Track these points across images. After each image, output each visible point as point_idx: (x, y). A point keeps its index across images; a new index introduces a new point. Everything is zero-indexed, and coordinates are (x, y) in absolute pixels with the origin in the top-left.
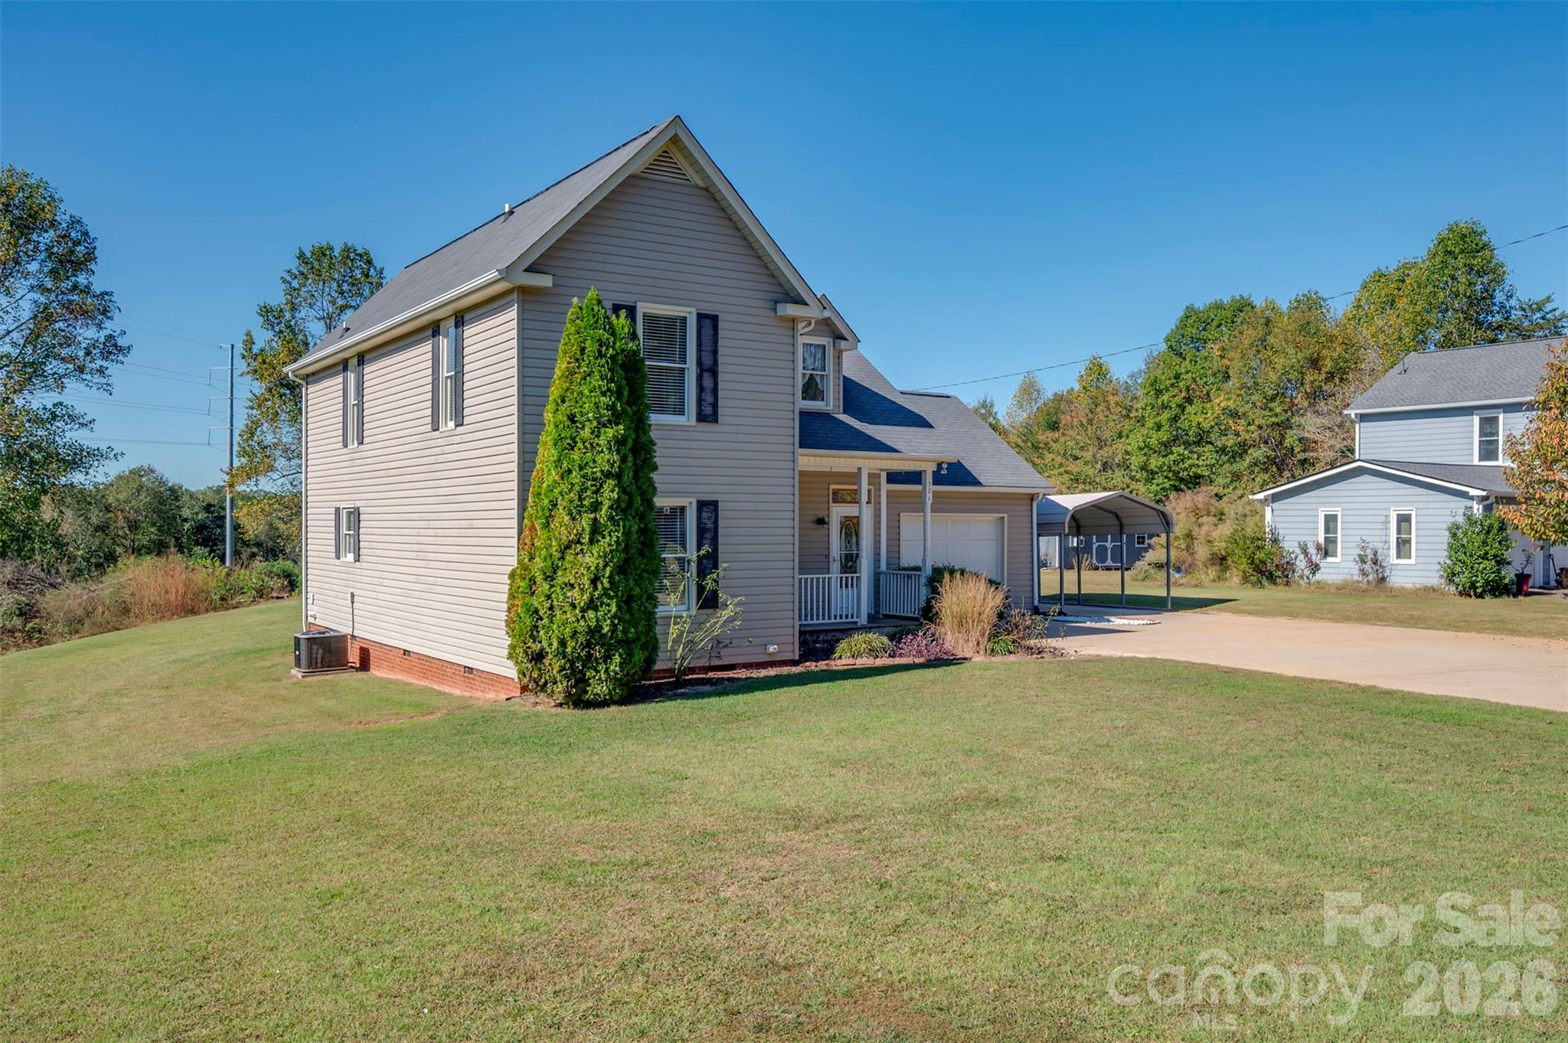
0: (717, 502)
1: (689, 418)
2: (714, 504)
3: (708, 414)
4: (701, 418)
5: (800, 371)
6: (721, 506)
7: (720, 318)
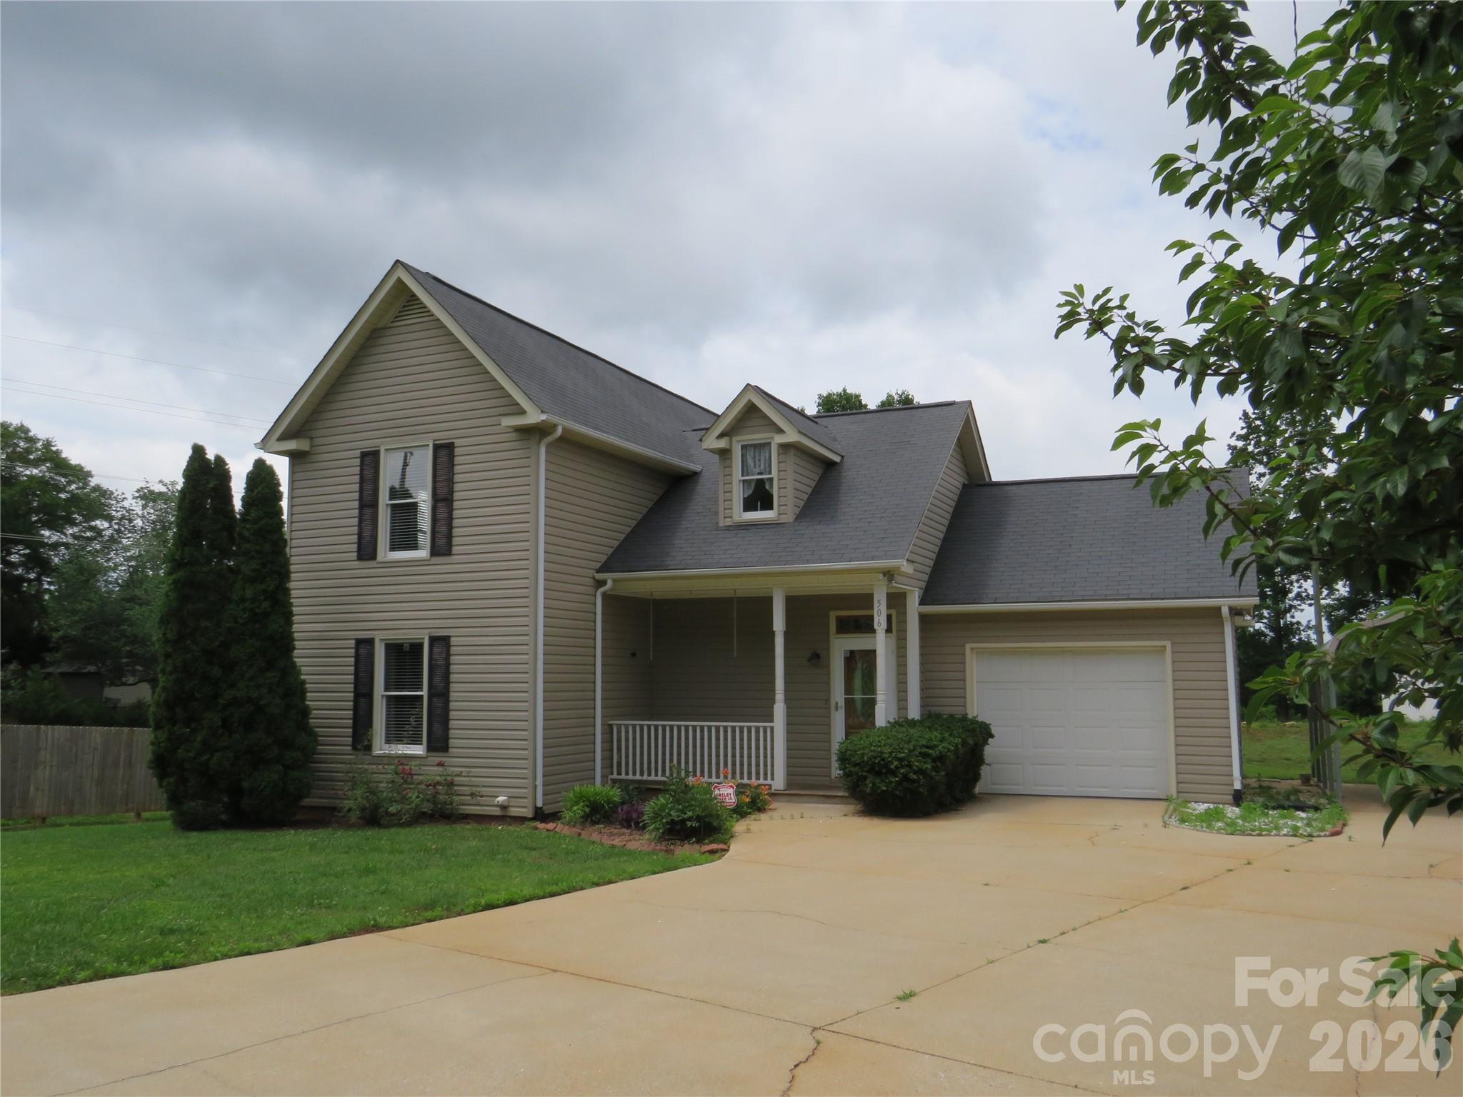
0: (449, 637)
1: (423, 553)
2: (445, 640)
3: (442, 547)
4: (435, 552)
5: (738, 478)
6: (453, 641)
7: (456, 445)
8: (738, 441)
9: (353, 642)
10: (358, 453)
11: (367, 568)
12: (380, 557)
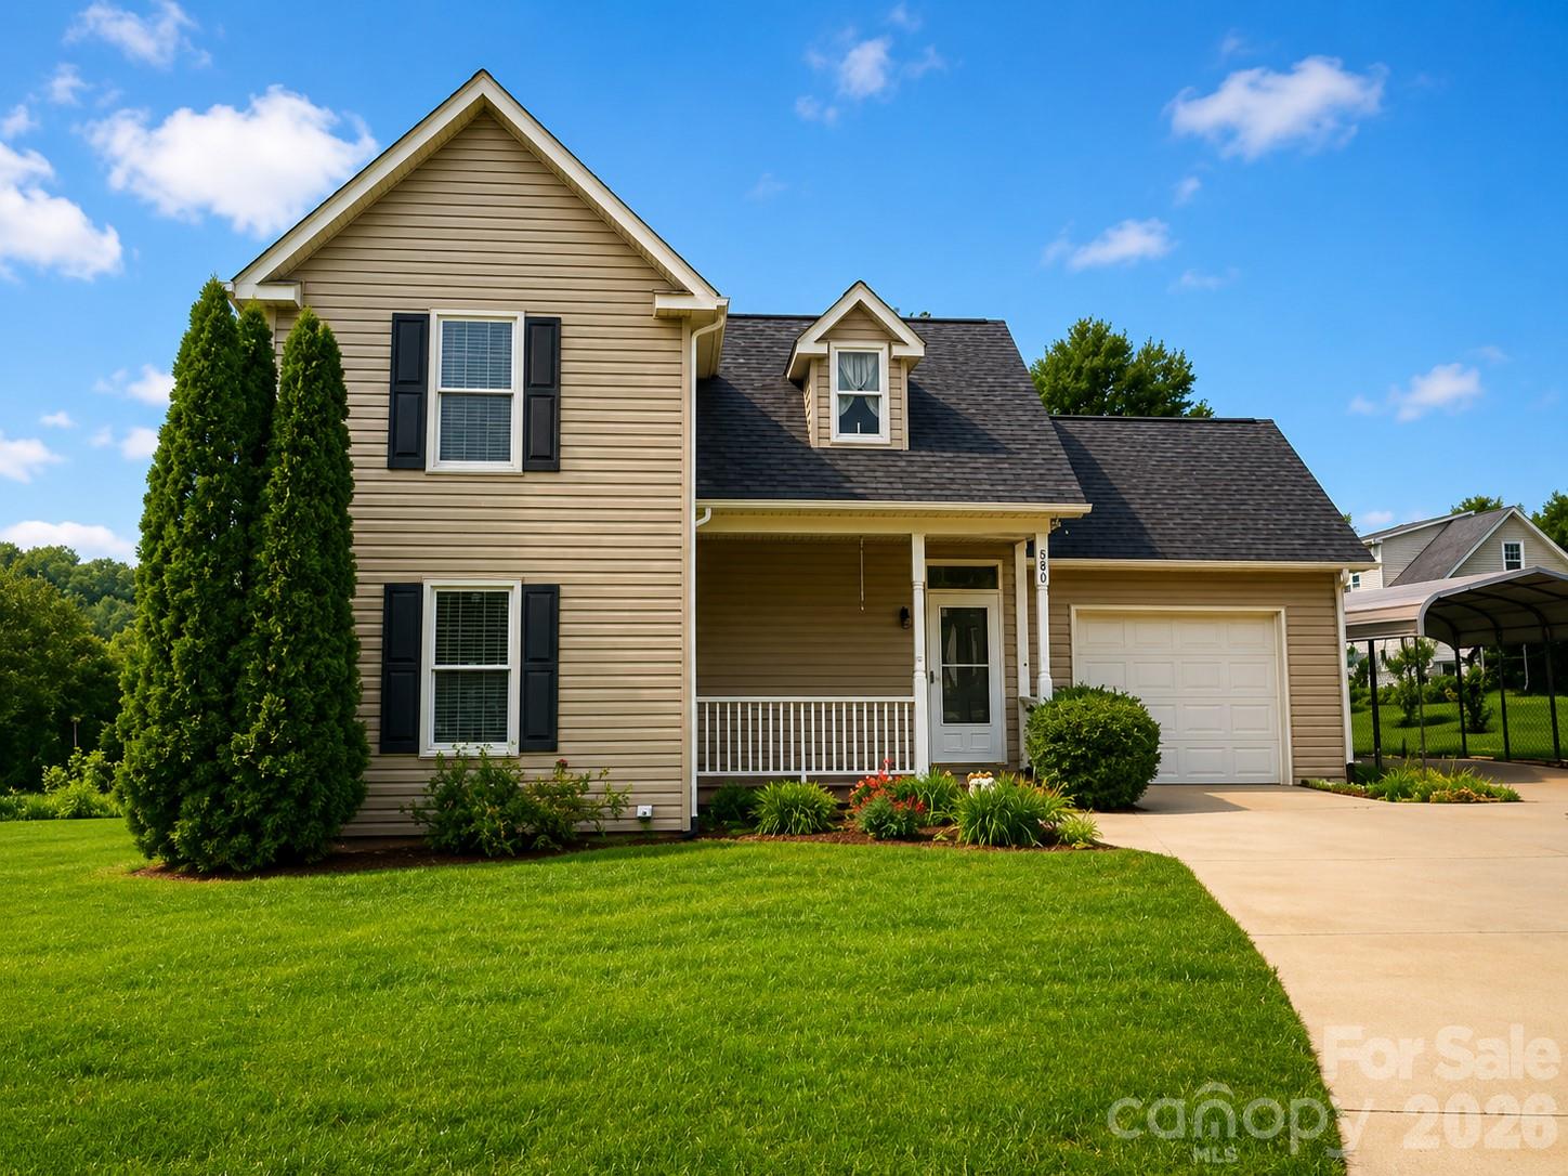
0: (558, 585)
1: (511, 466)
2: (552, 591)
3: (543, 456)
4: (531, 465)
5: (835, 392)
6: (564, 590)
7: (563, 323)
8: (836, 348)
9: (383, 587)
10: (388, 315)
11: (406, 481)
12: (430, 467)
